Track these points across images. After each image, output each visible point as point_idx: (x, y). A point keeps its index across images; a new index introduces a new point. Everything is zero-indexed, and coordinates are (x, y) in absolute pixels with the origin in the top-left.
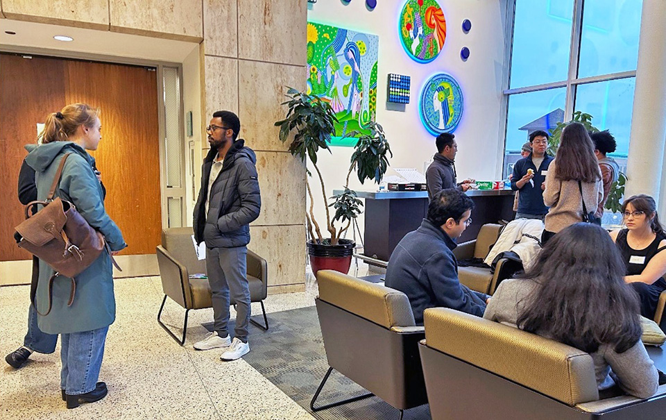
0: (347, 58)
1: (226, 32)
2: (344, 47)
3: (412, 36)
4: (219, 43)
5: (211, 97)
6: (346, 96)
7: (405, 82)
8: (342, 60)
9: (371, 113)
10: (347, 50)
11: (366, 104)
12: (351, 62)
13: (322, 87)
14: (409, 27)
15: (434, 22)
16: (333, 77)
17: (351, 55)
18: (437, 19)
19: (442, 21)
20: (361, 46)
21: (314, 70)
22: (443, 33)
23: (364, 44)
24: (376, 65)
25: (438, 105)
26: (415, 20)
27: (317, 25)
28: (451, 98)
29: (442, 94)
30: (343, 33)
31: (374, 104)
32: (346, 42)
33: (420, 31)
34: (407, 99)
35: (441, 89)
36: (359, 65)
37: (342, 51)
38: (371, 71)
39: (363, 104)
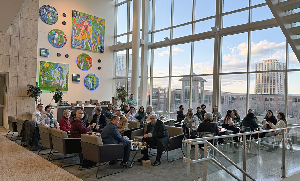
0: (59, 70)
1: (15, 71)
2: (58, 67)
3: (81, 64)
4: (13, 73)
5: (10, 85)
6: (58, 80)
7: (78, 76)
8: (57, 71)
9: (66, 84)
10: (59, 68)
11: (65, 82)
12: (60, 71)
13: (50, 78)
14: (79, 62)
15: (88, 60)
16: (54, 75)
17: (60, 70)
18: (89, 59)
19: (91, 60)
20: (63, 67)
21: (48, 73)
22: (91, 63)
23: (64, 67)
24: (68, 72)
25: (90, 82)
26: (81, 60)
27: (49, 62)
28: (95, 80)
29: (92, 79)
30: (57, 64)
31: (68, 82)
32: (58, 66)
33: (83, 63)
34: (79, 80)
35: (91, 77)
36: (62, 72)
37: (57, 69)
38: (66, 73)
39: (64, 82)
